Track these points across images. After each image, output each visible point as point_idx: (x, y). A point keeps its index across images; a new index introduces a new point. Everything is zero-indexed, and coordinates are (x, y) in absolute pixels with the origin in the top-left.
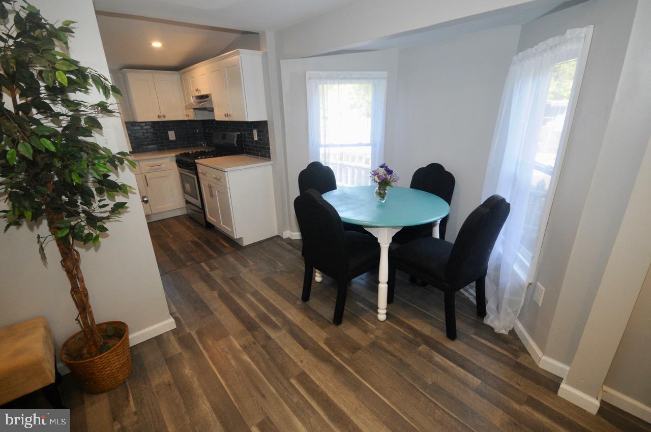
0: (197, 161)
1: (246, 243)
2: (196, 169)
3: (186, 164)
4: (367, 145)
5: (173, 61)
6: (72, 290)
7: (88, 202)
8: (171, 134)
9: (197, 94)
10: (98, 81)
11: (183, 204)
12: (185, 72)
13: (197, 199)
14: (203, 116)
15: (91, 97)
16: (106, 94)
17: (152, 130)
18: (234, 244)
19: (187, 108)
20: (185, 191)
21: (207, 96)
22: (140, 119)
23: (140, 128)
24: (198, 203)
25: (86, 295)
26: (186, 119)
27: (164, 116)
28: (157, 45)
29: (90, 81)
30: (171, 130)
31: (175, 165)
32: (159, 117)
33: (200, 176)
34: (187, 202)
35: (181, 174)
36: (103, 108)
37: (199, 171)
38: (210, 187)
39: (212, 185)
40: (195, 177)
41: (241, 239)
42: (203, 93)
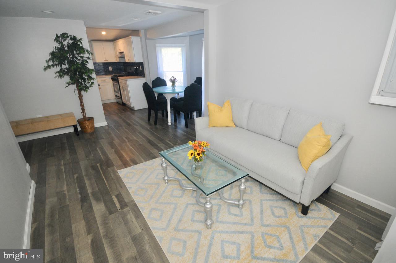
0: (118, 78)
1: (136, 109)
2: (118, 81)
3: (115, 80)
4: (181, 71)
5: (111, 38)
6: (81, 104)
7: (85, 82)
8: (110, 68)
9: (120, 51)
10: (87, 51)
11: (114, 97)
12: (115, 42)
13: (119, 93)
14: (122, 61)
15: (86, 55)
16: (89, 54)
17: (103, 66)
18: (132, 110)
19: (116, 57)
20: (115, 91)
21: (123, 52)
22: (97, 61)
23: (97, 65)
24: (119, 95)
25: (84, 106)
26: (116, 61)
27: (107, 60)
28: (104, 33)
29: (86, 51)
30: (110, 66)
31: (111, 80)
32: (105, 61)
33: (120, 83)
34: (116, 96)
35: (113, 84)
36: (89, 58)
37: (119, 82)
38: (123, 87)
39: (124, 86)
40: (118, 84)
41: (134, 107)
42: (122, 51)
